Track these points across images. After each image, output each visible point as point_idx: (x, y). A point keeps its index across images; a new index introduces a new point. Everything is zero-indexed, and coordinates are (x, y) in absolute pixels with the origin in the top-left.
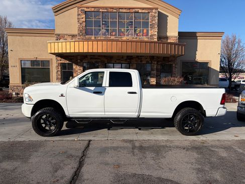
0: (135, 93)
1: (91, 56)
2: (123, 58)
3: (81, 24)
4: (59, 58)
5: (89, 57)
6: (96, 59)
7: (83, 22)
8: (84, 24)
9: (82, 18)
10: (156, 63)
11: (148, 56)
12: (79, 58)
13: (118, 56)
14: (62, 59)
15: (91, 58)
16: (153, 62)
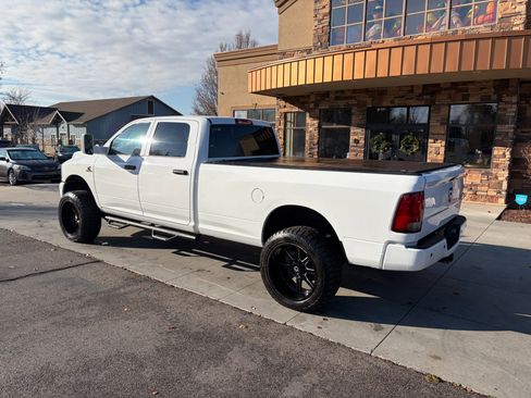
0: (185, 173)
1: (337, 92)
2: (412, 91)
3: (320, 21)
4: (282, 103)
5: (332, 96)
6: (347, 98)
7: (325, 15)
8: (327, 20)
9: (324, 7)
10: (515, 99)
11: (487, 82)
12: (313, 98)
13: (400, 88)
14: (288, 105)
15: (337, 98)
16: (506, 98)
